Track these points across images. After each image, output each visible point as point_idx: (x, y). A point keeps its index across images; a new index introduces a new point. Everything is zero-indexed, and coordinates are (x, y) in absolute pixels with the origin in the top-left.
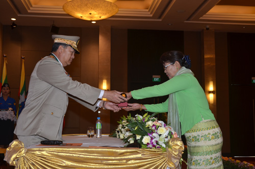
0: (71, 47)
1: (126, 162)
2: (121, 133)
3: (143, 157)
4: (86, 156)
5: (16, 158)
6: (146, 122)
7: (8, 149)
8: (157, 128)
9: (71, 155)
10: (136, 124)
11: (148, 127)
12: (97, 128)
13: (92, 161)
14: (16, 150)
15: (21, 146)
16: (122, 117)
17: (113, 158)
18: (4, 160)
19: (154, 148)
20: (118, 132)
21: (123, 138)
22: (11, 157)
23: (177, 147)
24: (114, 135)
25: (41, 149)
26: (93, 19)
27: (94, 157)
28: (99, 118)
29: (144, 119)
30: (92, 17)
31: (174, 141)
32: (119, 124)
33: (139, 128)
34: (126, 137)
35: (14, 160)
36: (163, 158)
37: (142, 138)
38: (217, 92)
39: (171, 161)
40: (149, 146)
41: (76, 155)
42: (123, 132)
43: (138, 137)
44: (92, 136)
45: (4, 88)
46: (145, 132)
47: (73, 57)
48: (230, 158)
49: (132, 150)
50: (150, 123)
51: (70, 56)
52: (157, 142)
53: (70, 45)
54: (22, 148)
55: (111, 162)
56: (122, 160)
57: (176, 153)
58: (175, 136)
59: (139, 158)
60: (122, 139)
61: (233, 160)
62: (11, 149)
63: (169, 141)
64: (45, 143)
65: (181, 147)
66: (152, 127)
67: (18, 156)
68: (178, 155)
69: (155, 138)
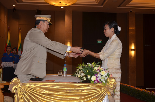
1: (82, 91)
2: (79, 74)
3: (92, 88)
4: (57, 88)
5: (16, 88)
6: (93, 68)
7: (11, 83)
8: (100, 71)
9: (48, 87)
10: (87, 69)
11: (95, 71)
13: (61, 91)
14: (15, 84)
15: (18, 81)
16: (79, 65)
17: (74, 89)
18: (9, 89)
19: (98, 83)
20: (77, 73)
22: (12, 88)
23: (112, 83)
24: (74, 75)
25: (30, 83)
26: (62, 6)
27: (62, 88)
28: (65, 65)
29: (92, 66)
30: (61, 5)
32: (77, 69)
33: (89, 71)
34: (81, 77)
35: (14, 90)
36: (103, 89)
37: (91, 77)
38: (136, 50)
39: (108, 91)
40: (95, 82)
41: (51, 87)
42: (80, 74)
43: (89, 77)
44: (61, 75)
46: (93, 73)
47: (49, 27)
48: (144, 89)
49: (85, 84)
50: (96, 68)
52: (100, 80)
53: (46, 20)
54: (19, 82)
55: (72, 91)
56: (79, 90)
57: (111, 87)
58: (111, 76)
59: (89, 89)
60: (79, 78)
61: (146, 90)
62: (13, 83)
63: (107, 79)
64: (32, 80)
65: (115, 82)
66: (97, 70)
67: (16, 87)
68: (113, 87)
69: (99, 77)
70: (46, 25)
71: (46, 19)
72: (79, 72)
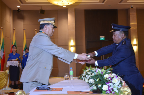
0: (52, 24)
2: (86, 78)
6: (104, 75)
8: (112, 79)
10: (97, 76)
11: (106, 79)
19: (111, 94)
20: (84, 77)
21: (88, 82)
23: (126, 93)
24: (81, 78)
26: (64, 5)
29: (102, 72)
31: (124, 88)
32: (84, 71)
37: (102, 86)
40: (107, 92)
45: (13, 48)
50: (107, 76)
52: (113, 89)
53: (51, 24)
58: (124, 84)
63: (121, 88)
64: (38, 89)
65: (129, 92)
66: (108, 78)
69: (111, 86)
70: (51, 28)
71: (50, 22)
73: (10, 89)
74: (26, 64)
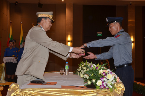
2: (81, 73)
6: (98, 70)
7: (9, 89)
8: (106, 75)
11: (100, 74)
12: (66, 69)
14: (14, 90)
15: (17, 87)
16: (81, 62)
19: (105, 89)
20: (79, 72)
21: (82, 77)
22: (10, 95)
23: (120, 89)
24: (76, 73)
25: (30, 89)
28: (67, 63)
29: (97, 68)
31: (118, 84)
32: (79, 66)
33: (94, 75)
34: (85, 78)
37: (96, 82)
40: (101, 87)
41: (53, 94)
42: (83, 73)
44: (63, 74)
46: (98, 77)
47: (51, 25)
49: (90, 91)
50: (101, 71)
51: (49, 24)
52: (106, 85)
53: (48, 18)
54: (17, 89)
58: (118, 80)
62: (11, 90)
63: (115, 84)
64: (33, 82)
65: (122, 88)
66: (103, 74)
67: (15, 95)
68: (121, 94)
69: (105, 81)
70: (48, 23)
71: (48, 16)
72: (82, 71)
73: (5, 82)
74: (22, 57)
